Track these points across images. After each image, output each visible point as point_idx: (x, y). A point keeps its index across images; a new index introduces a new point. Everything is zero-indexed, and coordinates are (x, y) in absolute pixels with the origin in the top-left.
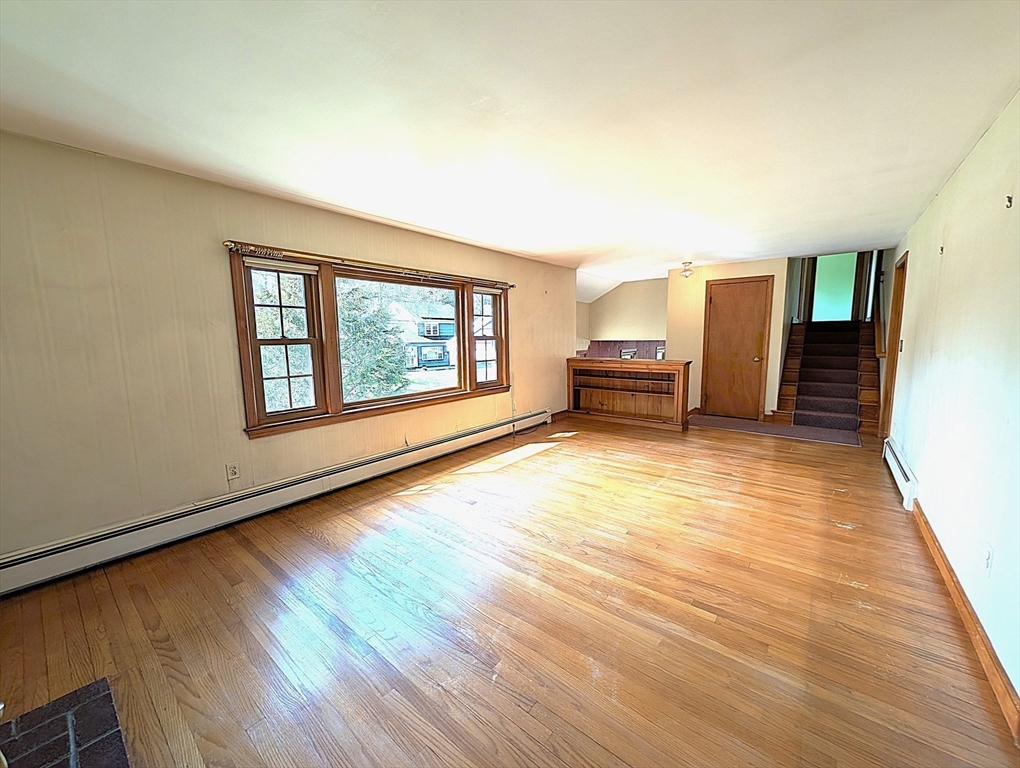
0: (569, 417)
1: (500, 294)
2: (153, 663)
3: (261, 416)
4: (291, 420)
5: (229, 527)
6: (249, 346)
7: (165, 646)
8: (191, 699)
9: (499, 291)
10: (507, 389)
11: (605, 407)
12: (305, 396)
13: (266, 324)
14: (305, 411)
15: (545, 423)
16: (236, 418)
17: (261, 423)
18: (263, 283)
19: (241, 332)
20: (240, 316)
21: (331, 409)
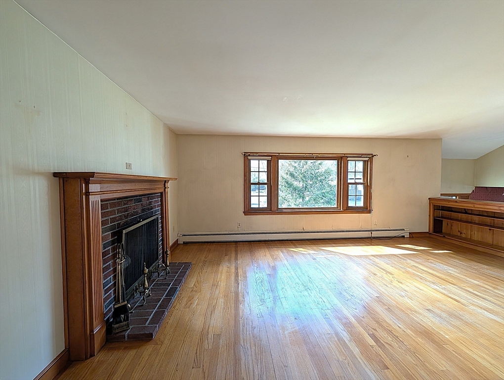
0: (429, 237)
1: (368, 160)
2: (201, 264)
3: (249, 208)
4: (259, 211)
5: (236, 242)
6: (248, 185)
7: (205, 262)
8: (200, 274)
9: (367, 159)
10: (370, 212)
11: (463, 236)
12: (264, 204)
13: (254, 178)
14: (263, 209)
15: (403, 237)
16: (241, 208)
17: (249, 211)
18: (254, 164)
19: (245, 180)
20: (245, 176)
21: (272, 209)
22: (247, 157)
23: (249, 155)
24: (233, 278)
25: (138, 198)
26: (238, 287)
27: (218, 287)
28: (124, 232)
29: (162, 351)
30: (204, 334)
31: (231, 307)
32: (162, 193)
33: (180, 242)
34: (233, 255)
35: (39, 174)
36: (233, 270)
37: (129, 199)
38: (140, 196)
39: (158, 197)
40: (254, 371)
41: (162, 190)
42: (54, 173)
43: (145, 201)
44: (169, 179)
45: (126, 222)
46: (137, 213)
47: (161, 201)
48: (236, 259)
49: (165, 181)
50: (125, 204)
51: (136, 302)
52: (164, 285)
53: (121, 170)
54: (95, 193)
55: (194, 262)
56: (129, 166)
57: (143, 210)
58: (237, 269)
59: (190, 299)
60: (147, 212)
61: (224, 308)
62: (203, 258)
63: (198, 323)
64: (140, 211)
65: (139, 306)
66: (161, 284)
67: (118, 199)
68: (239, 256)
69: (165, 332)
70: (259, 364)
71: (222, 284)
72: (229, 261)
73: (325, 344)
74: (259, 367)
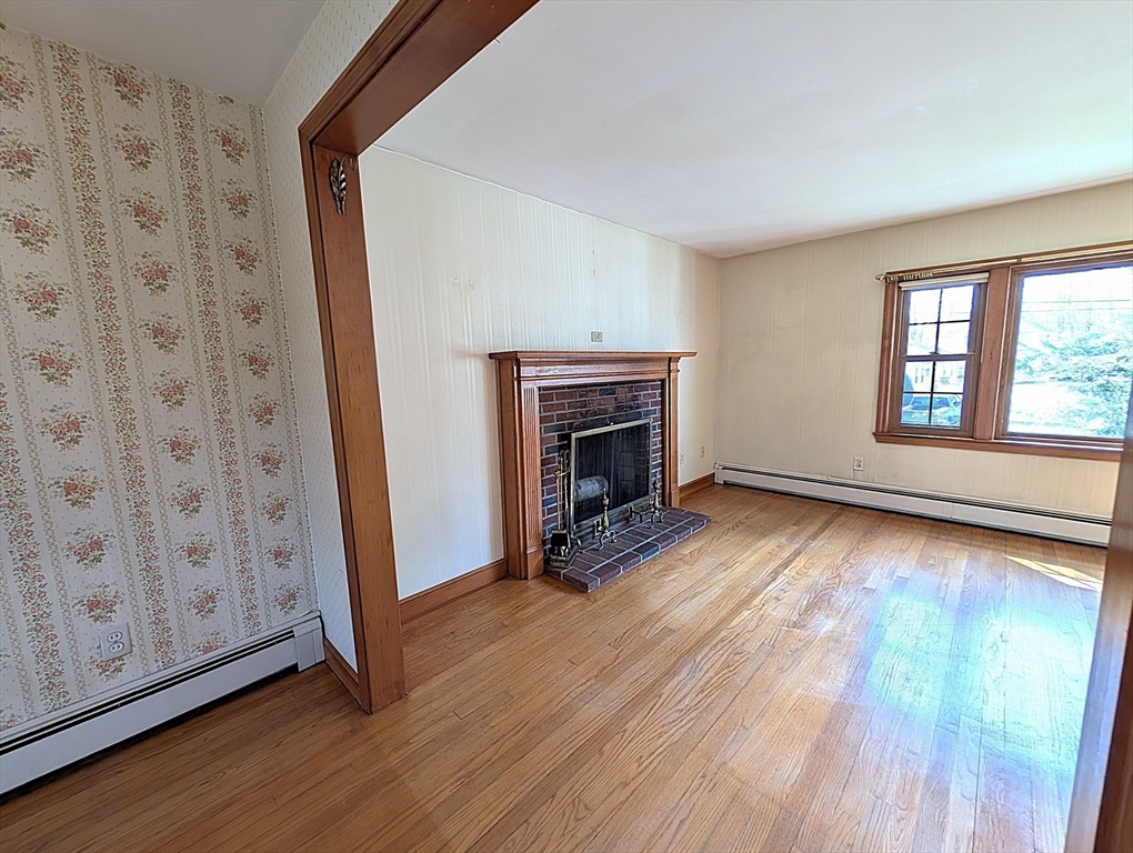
2: (728, 526)
3: (895, 425)
4: (928, 435)
5: (846, 506)
6: (893, 361)
7: (739, 524)
8: (715, 540)
14: (944, 429)
17: (895, 432)
19: (885, 350)
20: (886, 336)
21: (978, 434)
22: (896, 287)
23: (901, 280)
24: (772, 566)
25: (608, 389)
26: (770, 584)
27: (729, 570)
28: (574, 435)
29: (589, 609)
30: (651, 619)
31: (726, 606)
32: (663, 381)
33: (719, 479)
34: (812, 529)
35: (475, 356)
36: (786, 554)
37: (589, 389)
38: (612, 384)
39: (653, 388)
40: (685, 696)
41: (665, 376)
42: (490, 354)
43: (622, 393)
44: (678, 355)
45: (584, 423)
46: (605, 412)
47: (663, 395)
48: (814, 536)
49: (670, 359)
50: (581, 396)
51: (594, 544)
52: (642, 535)
53: (584, 345)
54: (529, 379)
55: (718, 520)
56: (597, 336)
57: (619, 408)
58: (797, 554)
59: (669, 569)
60: (628, 410)
61: (711, 603)
62: (741, 517)
63: (655, 601)
64: (611, 410)
65: (593, 549)
66: (638, 534)
67: (569, 387)
68: (827, 533)
69: (605, 594)
70: (701, 696)
71: (740, 569)
72: (794, 536)
73: (876, 758)
74: (698, 699)
